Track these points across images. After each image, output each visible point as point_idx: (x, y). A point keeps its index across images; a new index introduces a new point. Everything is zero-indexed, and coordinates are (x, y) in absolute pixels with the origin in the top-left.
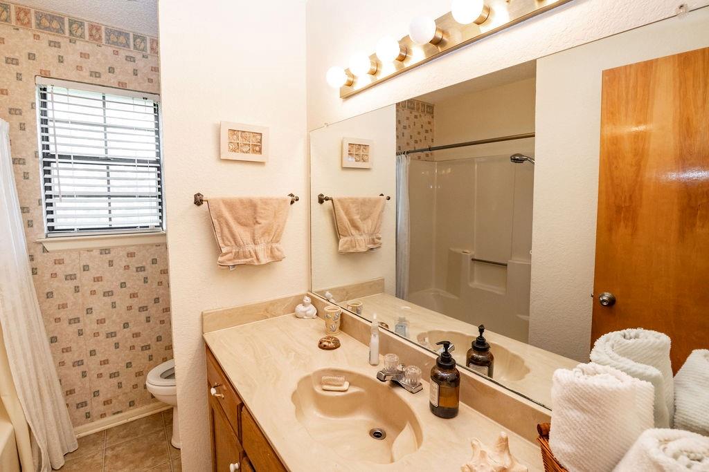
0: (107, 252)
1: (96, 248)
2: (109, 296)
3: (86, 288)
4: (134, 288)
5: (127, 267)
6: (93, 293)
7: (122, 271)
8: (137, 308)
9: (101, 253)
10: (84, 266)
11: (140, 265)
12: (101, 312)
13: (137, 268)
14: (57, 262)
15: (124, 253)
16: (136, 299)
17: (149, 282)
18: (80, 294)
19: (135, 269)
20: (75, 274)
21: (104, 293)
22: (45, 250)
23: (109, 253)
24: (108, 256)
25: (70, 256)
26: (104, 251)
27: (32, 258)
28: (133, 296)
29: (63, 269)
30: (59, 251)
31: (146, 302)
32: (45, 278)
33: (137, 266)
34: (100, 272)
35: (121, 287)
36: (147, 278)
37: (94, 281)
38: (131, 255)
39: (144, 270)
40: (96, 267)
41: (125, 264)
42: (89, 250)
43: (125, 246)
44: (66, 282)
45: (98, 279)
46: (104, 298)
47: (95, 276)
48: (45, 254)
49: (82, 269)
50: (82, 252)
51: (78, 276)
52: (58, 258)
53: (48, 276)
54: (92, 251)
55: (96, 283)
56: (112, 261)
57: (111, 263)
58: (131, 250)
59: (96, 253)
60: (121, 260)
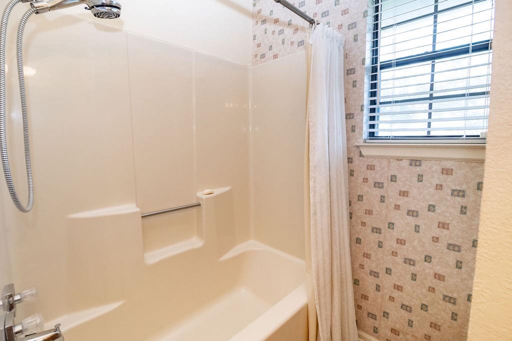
0: (418, 163)
1: (406, 158)
2: (413, 216)
3: (391, 200)
4: (446, 216)
5: (439, 187)
6: (397, 207)
7: (432, 190)
8: (445, 243)
9: (411, 165)
10: (392, 176)
11: (458, 188)
12: (402, 231)
13: (453, 191)
14: (369, 167)
15: (437, 168)
16: (446, 232)
17: (468, 214)
18: (384, 204)
19: (450, 192)
20: (383, 183)
21: (409, 211)
22: (361, 155)
23: (420, 165)
24: (418, 169)
25: (381, 163)
26: (415, 162)
27: (350, 160)
28: (443, 225)
29: (374, 175)
30: (371, 157)
31: (461, 240)
32: (358, 181)
33: (454, 188)
34: (407, 187)
35: (429, 210)
36: (466, 208)
37: (400, 195)
38: (447, 172)
39: (463, 196)
40: (403, 179)
41: (438, 182)
42: (399, 159)
43: (440, 160)
44: (375, 189)
45: (404, 194)
46: (408, 217)
47: (402, 189)
48: (361, 158)
49: (390, 179)
50: (392, 160)
51: (385, 185)
52: (370, 164)
53: (360, 180)
54: (401, 160)
55: (401, 197)
56: (422, 176)
57: (420, 178)
58: (448, 165)
59: (405, 163)
60: (433, 177)
